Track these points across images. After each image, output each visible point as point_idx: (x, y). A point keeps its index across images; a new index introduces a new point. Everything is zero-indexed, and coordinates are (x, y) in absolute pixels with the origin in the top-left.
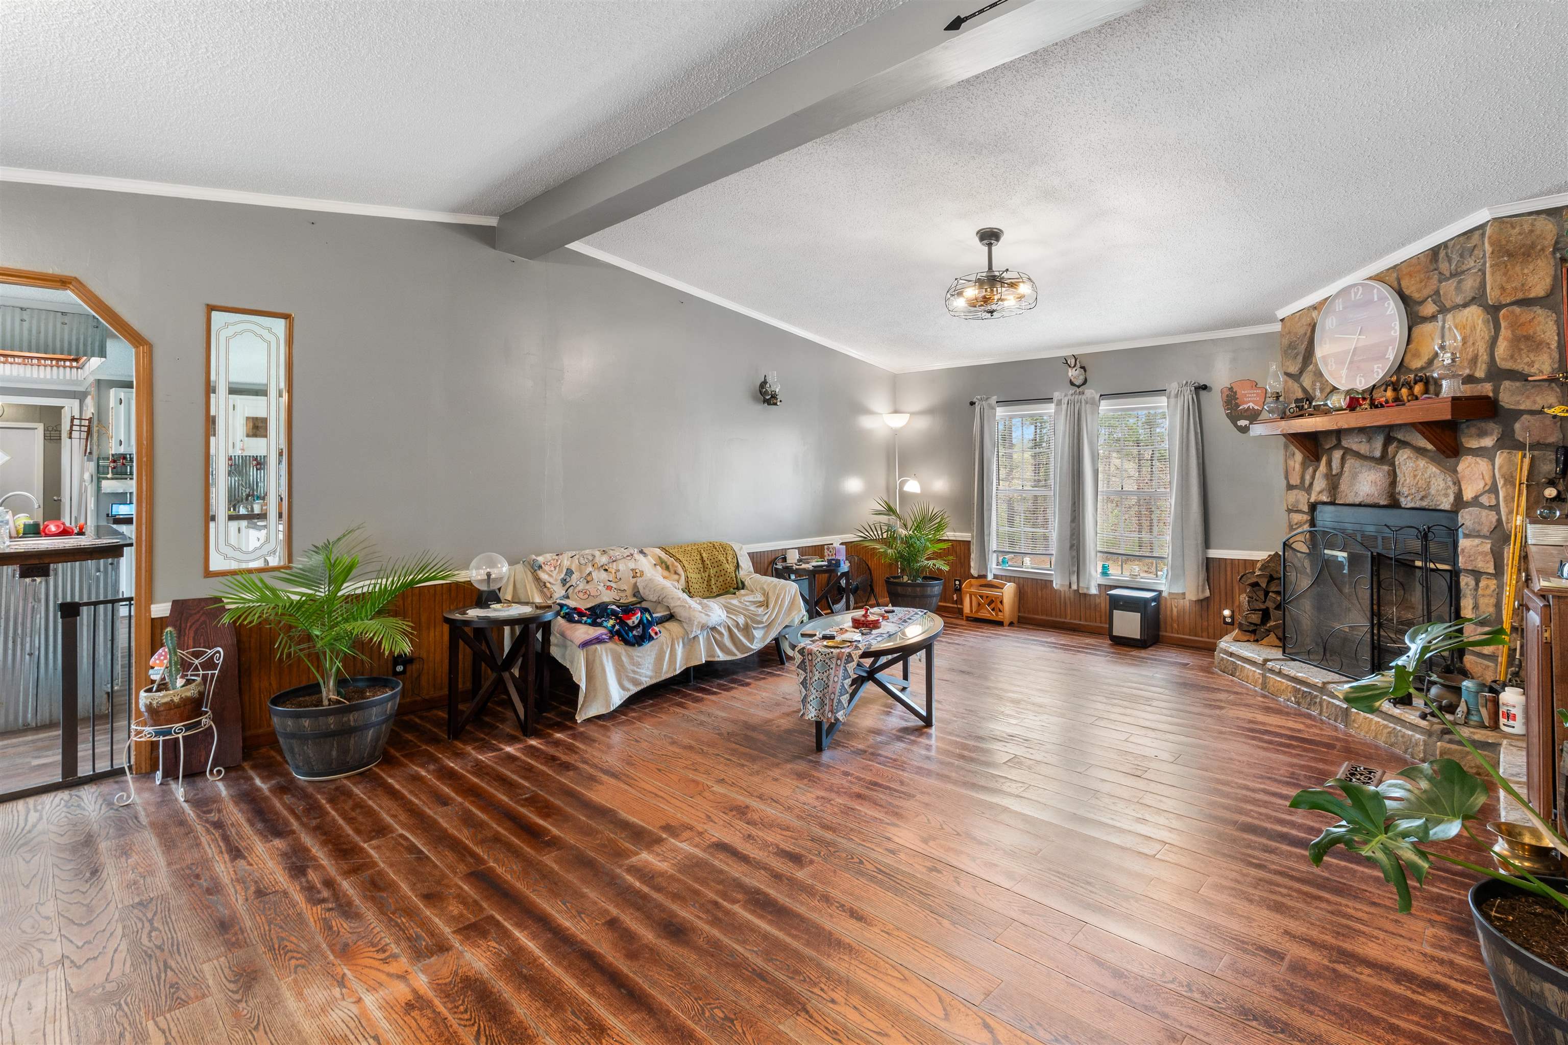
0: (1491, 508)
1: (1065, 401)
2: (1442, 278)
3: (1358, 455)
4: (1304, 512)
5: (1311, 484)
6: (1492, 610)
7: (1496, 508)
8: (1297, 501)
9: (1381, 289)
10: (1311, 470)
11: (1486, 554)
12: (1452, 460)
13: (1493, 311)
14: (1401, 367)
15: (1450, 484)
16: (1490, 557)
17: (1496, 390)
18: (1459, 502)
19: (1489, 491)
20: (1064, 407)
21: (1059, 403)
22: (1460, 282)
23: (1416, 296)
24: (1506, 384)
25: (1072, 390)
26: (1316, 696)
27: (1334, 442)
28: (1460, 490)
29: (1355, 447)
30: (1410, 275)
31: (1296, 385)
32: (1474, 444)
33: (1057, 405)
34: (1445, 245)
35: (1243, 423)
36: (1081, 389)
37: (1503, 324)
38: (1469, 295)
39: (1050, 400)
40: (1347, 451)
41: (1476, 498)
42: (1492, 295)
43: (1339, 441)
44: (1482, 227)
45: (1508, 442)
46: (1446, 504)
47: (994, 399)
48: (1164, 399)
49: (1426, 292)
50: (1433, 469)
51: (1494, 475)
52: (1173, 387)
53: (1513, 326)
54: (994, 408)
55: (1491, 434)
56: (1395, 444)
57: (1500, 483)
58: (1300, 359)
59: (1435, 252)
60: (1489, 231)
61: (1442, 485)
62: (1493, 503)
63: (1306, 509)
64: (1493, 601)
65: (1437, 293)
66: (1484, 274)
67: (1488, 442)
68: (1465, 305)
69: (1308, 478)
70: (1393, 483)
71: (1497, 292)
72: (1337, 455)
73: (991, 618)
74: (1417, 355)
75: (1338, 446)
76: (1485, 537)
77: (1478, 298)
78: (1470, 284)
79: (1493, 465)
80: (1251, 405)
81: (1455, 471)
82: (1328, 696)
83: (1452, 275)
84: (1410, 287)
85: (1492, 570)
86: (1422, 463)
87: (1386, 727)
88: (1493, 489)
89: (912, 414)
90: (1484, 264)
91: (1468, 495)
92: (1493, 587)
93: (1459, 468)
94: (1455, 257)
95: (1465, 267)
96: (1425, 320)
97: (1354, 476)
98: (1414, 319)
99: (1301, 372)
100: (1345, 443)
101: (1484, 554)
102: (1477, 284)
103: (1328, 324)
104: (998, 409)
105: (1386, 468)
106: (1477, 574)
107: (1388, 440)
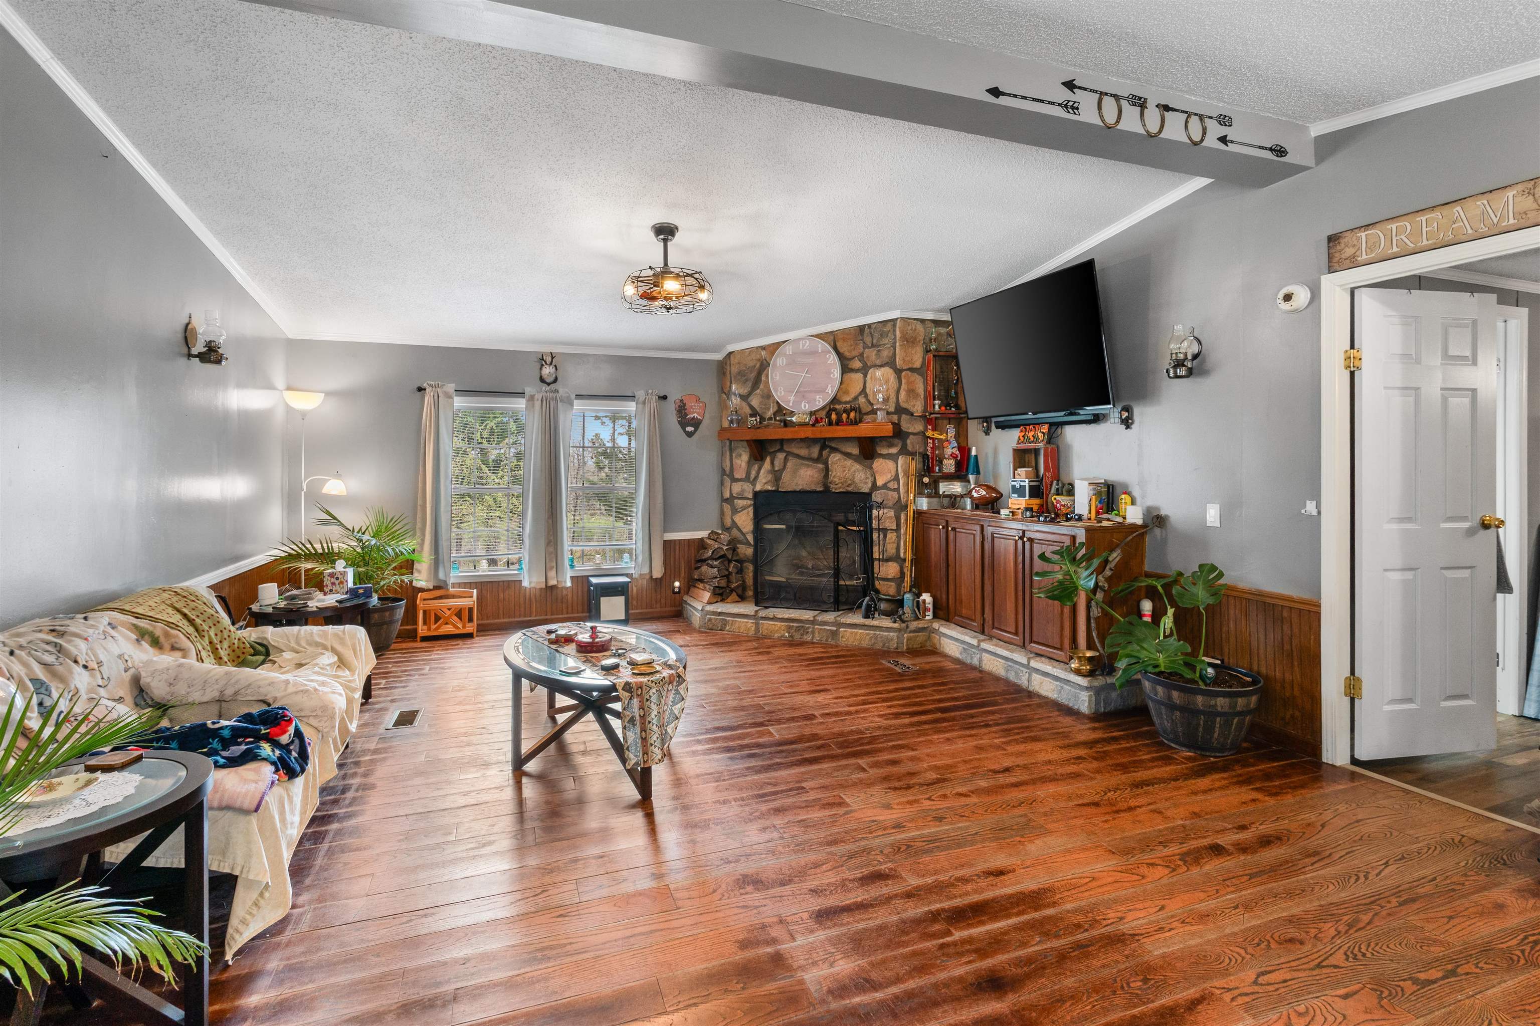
0: (894, 490)
1: (538, 396)
2: (866, 347)
3: (798, 456)
4: (748, 499)
5: (756, 477)
6: (894, 551)
7: (897, 490)
8: (743, 491)
9: (822, 346)
10: (756, 467)
11: (892, 518)
12: (869, 461)
13: (898, 372)
14: (835, 400)
15: (869, 476)
16: (894, 520)
17: (899, 420)
18: (874, 487)
19: (893, 480)
20: (538, 404)
21: (532, 398)
22: (879, 351)
23: (847, 354)
24: (904, 416)
25: (545, 387)
26: (809, 628)
27: (778, 447)
28: (875, 479)
29: (796, 451)
30: (844, 340)
31: (744, 404)
32: (884, 451)
33: (528, 401)
34: (869, 326)
35: (690, 429)
36: (553, 386)
37: (904, 381)
38: (886, 360)
39: (522, 394)
40: (789, 454)
41: (885, 484)
42: (899, 362)
43: (782, 445)
44: (894, 321)
45: (904, 451)
46: (865, 489)
47: (451, 387)
48: (634, 404)
49: (855, 353)
50: (857, 466)
51: (897, 470)
52: (640, 394)
53: (908, 383)
54: (450, 397)
55: (896, 446)
56: (828, 450)
57: (901, 475)
58: (750, 384)
59: (861, 329)
60: (898, 323)
61: (863, 476)
62: (896, 487)
63: (750, 496)
64: (895, 545)
65: (862, 355)
66: (895, 349)
67: (894, 450)
68: (881, 366)
69: (753, 474)
70: (826, 476)
71: (901, 362)
72: (781, 456)
73: (457, 632)
74: (847, 392)
75: (781, 450)
76: (890, 508)
77: (891, 363)
78: (886, 353)
79: (897, 464)
80: (696, 415)
81: (871, 468)
82: (819, 625)
83: (873, 346)
84: (844, 348)
85: (894, 527)
86: (849, 462)
87: (868, 634)
88: (896, 478)
89: (328, 394)
90: (895, 343)
91: (880, 483)
92: (894, 538)
93: (874, 466)
94: (876, 335)
95: (882, 343)
96: (852, 370)
97: (795, 472)
98: (846, 369)
99: (750, 394)
100: (786, 448)
101: (890, 518)
102: (891, 354)
103: (779, 361)
104: (456, 399)
105: (821, 466)
106: (885, 531)
107: (823, 448)
